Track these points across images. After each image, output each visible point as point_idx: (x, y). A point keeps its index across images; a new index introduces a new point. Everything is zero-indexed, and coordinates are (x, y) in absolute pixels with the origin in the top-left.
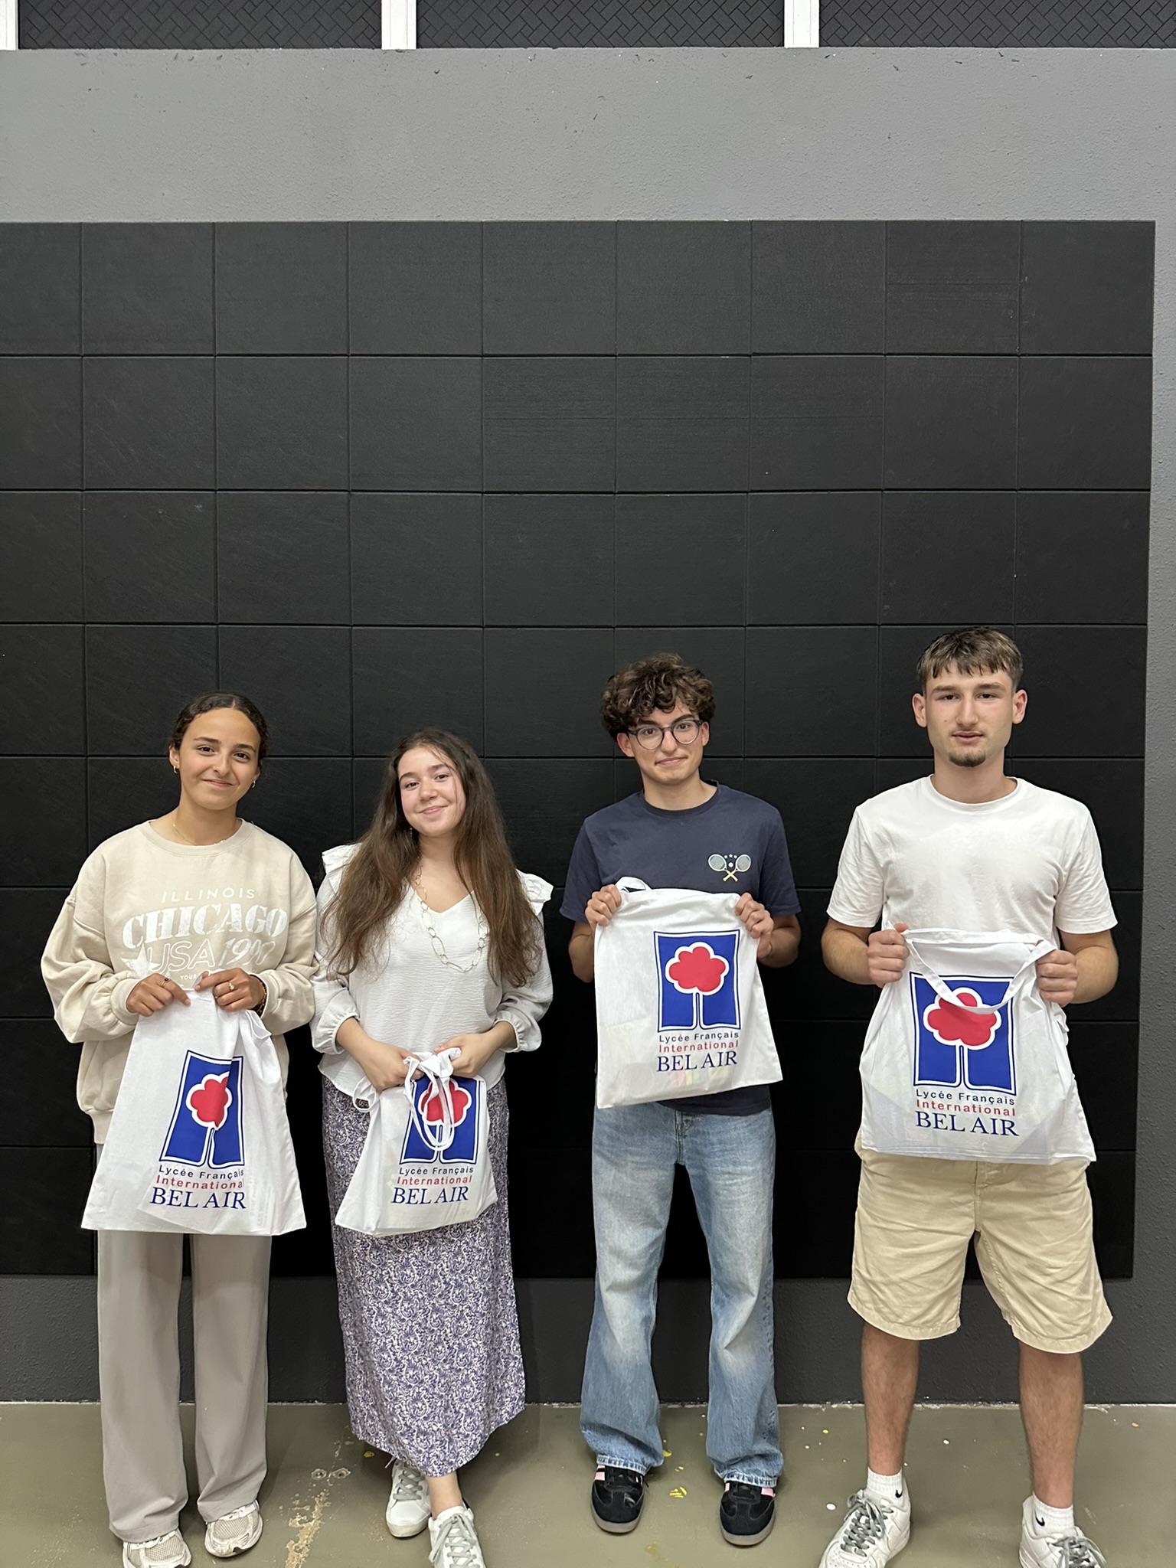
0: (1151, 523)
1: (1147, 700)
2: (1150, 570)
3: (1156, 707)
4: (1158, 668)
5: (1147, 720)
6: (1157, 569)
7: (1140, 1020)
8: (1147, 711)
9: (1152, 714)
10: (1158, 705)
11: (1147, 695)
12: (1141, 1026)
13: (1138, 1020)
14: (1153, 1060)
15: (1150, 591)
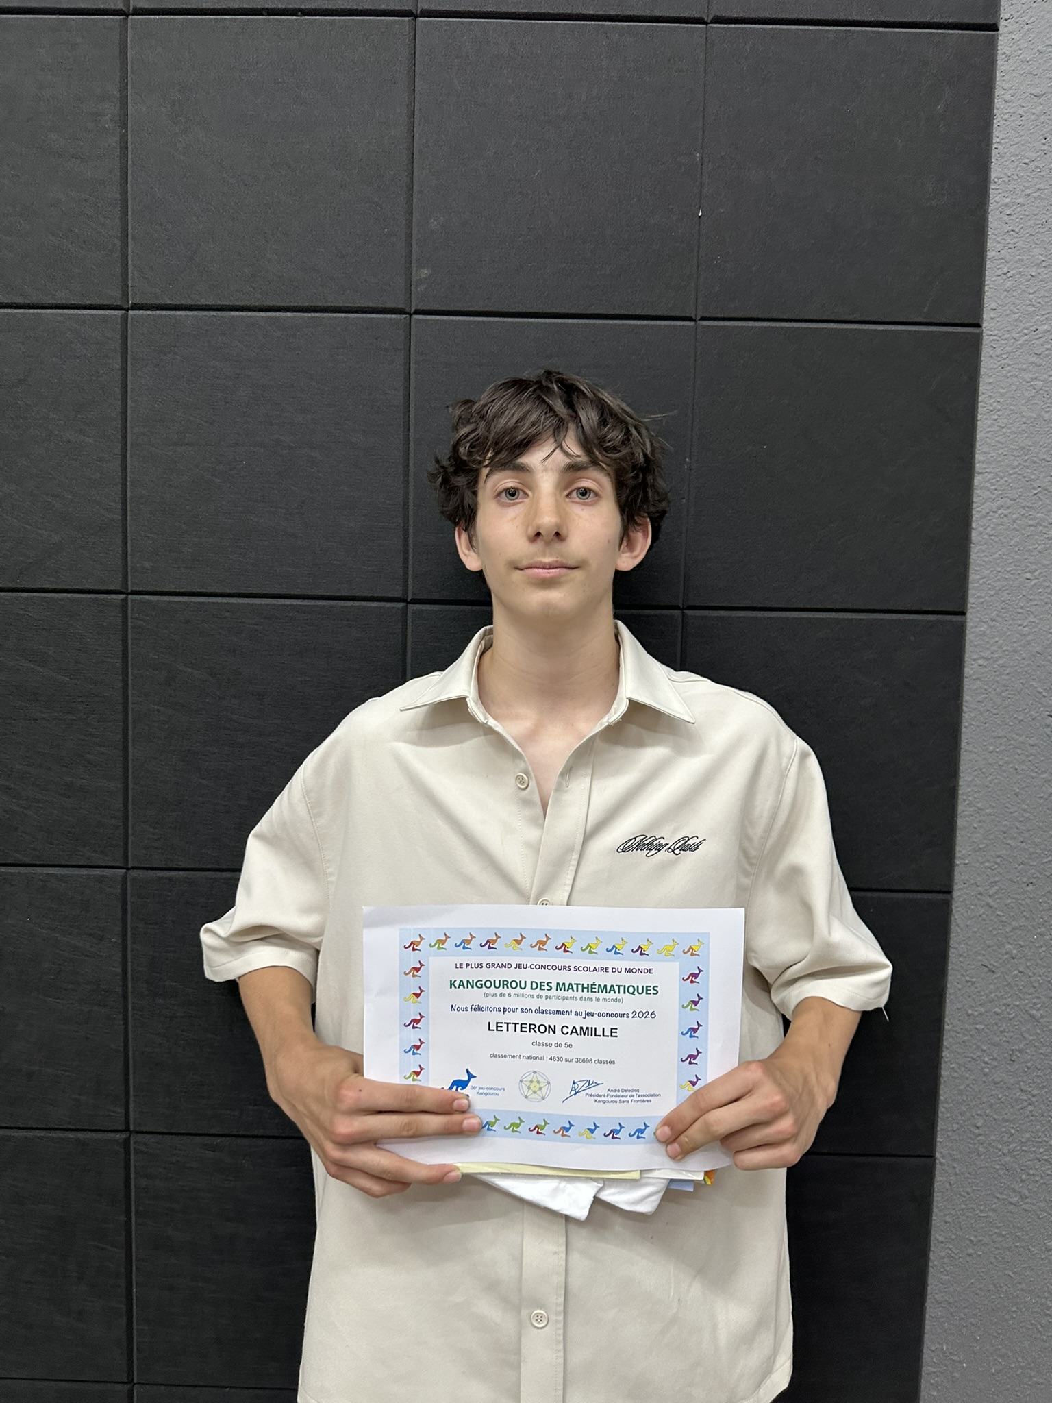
0: (998, 103)
1: (977, 492)
2: (992, 206)
3: (994, 506)
4: (1001, 422)
5: (974, 535)
6: (1007, 205)
7: (938, 1155)
8: (976, 515)
9: (985, 521)
10: (1000, 502)
11: (977, 480)
12: (938, 1166)
13: (932, 1156)
14: (960, 1233)
15: (990, 254)
